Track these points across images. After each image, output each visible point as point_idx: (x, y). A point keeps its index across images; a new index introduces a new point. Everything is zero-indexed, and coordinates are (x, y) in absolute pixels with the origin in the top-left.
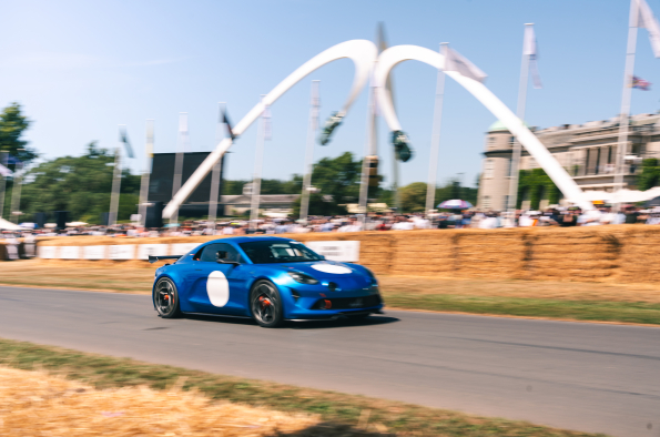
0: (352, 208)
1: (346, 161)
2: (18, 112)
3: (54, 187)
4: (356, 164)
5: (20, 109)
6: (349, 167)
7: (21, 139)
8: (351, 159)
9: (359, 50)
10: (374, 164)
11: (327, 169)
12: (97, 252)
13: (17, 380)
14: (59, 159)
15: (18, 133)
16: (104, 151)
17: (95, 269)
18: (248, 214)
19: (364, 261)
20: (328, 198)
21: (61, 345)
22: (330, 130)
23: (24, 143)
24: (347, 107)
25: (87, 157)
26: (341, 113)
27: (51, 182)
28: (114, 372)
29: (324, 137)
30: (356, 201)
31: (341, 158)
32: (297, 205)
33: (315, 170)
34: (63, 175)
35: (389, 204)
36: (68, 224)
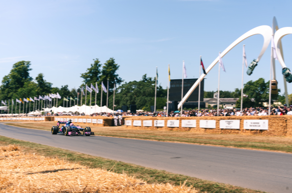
0: (265, 104)
1: (261, 82)
2: (114, 62)
3: (129, 94)
4: (266, 84)
5: (115, 61)
6: (263, 85)
7: (115, 74)
8: (264, 81)
9: (265, 30)
10: (275, 84)
11: (252, 86)
12: (148, 123)
13: (115, 178)
14: (130, 82)
15: (114, 71)
16: (150, 79)
17: (149, 131)
18: (216, 107)
19: (271, 129)
20: (253, 100)
21: (135, 164)
22: (252, 68)
23: (117, 75)
24: (260, 57)
25: (144, 81)
26: (257, 60)
27: (128, 92)
28: (158, 176)
29: (250, 72)
30: (267, 101)
31: (258, 81)
32: (239, 103)
33: (245, 87)
34: (133, 89)
35: (283, 103)
36: (137, 111)
